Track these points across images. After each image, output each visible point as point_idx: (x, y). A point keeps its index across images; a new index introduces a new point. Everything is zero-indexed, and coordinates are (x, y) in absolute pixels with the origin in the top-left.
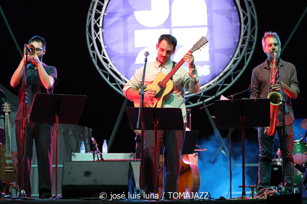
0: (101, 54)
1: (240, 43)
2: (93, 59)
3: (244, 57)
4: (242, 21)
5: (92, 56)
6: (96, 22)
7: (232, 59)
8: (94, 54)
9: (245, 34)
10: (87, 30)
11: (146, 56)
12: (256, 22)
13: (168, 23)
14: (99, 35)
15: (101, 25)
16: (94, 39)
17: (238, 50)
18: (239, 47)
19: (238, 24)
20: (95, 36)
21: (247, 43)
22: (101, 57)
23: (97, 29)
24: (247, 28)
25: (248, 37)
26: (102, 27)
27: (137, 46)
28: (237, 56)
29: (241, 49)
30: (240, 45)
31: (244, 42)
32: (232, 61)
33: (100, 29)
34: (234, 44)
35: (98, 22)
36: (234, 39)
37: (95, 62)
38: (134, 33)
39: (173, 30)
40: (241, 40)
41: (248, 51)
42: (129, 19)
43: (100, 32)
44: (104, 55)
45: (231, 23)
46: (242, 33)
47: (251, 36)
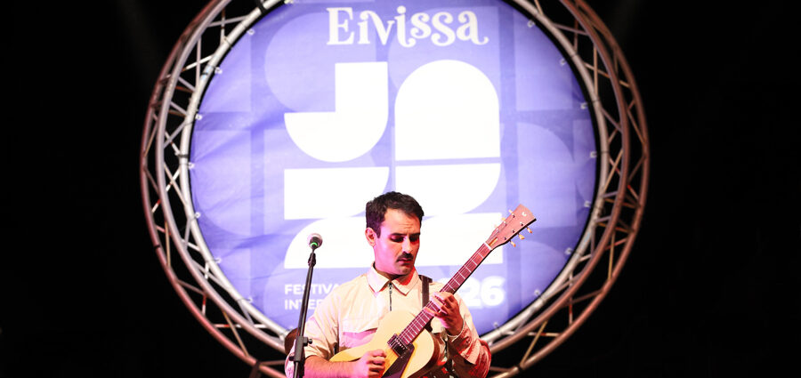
0: (183, 236)
1: (596, 212)
2: (160, 250)
3: (606, 254)
4: (605, 147)
5: (157, 241)
6: (170, 139)
7: (569, 258)
8: (162, 236)
9: (613, 186)
10: (144, 162)
11: (314, 247)
12: (646, 150)
13: (383, 152)
14: (178, 180)
15: (184, 150)
16: (164, 190)
17: (589, 234)
18: (592, 224)
19: (593, 155)
20: (168, 181)
21: (616, 212)
22: (182, 245)
23: (173, 163)
24: (619, 166)
25: (620, 193)
26: (189, 157)
27: (290, 214)
28: (587, 251)
29: (599, 231)
30: (595, 217)
31: (607, 209)
32: (571, 266)
33: (183, 161)
34: (579, 213)
35: (178, 141)
36: (580, 199)
37: (166, 260)
38: (281, 176)
39: (399, 170)
40: (599, 203)
41: (619, 236)
42: (270, 135)
43: (182, 171)
44: (192, 240)
45: (571, 149)
46: (604, 184)
47: (627, 192)
